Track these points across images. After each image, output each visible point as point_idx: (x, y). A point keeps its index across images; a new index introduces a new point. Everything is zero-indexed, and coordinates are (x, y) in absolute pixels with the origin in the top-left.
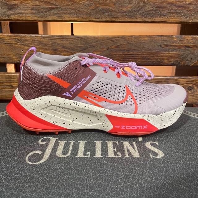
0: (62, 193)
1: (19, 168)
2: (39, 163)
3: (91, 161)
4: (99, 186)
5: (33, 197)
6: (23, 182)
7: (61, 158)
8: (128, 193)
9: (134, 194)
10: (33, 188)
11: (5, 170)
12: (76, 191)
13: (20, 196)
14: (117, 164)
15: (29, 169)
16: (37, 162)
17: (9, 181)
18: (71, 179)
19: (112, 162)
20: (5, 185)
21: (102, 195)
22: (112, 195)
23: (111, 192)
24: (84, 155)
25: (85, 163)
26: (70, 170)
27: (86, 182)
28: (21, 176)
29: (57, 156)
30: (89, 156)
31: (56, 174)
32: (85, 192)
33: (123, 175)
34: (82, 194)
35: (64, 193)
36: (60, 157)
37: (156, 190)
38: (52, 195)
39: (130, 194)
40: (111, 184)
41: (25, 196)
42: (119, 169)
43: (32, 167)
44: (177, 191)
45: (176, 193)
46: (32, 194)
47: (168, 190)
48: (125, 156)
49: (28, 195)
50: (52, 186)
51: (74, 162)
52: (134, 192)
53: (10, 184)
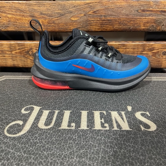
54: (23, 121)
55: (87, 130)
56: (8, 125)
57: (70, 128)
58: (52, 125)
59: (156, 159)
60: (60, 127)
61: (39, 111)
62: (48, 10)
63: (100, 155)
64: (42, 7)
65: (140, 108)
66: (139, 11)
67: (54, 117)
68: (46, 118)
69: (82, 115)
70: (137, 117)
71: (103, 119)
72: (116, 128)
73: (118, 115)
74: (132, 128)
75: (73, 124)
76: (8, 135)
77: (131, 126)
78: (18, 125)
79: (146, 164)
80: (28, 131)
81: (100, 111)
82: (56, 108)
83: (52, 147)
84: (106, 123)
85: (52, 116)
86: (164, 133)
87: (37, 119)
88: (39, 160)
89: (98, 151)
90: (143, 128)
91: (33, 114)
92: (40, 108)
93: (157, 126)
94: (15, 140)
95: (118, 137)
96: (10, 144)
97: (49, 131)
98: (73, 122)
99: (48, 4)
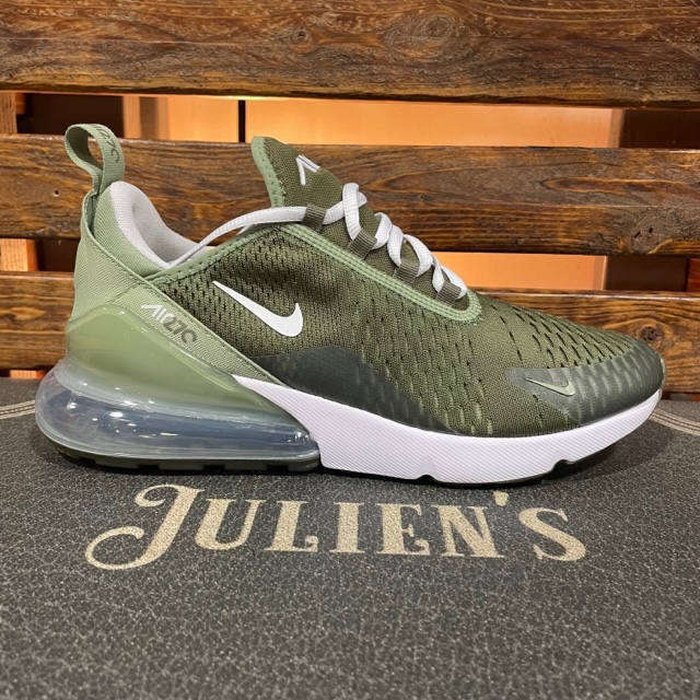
0: (210, 665)
1: (61, 580)
2: (131, 565)
3: (320, 564)
4: (344, 646)
5: (101, 674)
6: (70, 627)
7: (212, 552)
8: (451, 670)
9: (474, 677)
10: (104, 647)
11: (8, 586)
12: (260, 661)
13: (54, 670)
14: (415, 576)
15: (96, 585)
16: (126, 562)
17: (22, 620)
18: (244, 621)
19: (394, 571)
20: (4, 632)
21: (355, 676)
22: (392, 677)
23: (389, 667)
24: (295, 544)
25: (300, 572)
26: (242, 590)
27: (297, 631)
28: (63, 607)
29: (197, 546)
30: (314, 549)
31: (190, 602)
32: (291, 665)
33: (435, 611)
34: (281, 670)
35: (216, 666)
36: (207, 550)
37: (554, 664)
38: (173, 670)
39: (456, 674)
40: (389, 639)
41: (74, 670)
42: (422, 591)
43: (106, 579)
44: (631, 670)
45: (630, 675)
46: (98, 667)
47: (600, 665)
48: (444, 551)
49: (87, 668)
50: (172, 641)
51: (259, 567)
52: (475, 670)
53: (24, 629)
54: (144, 528)
55: (356, 554)
56: (95, 537)
57: (301, 550)
58: (240, 542)
59: (575, 633)
60: (270, 545)
61: (195, 499)
62: (228, 173)
63: (400, 622)
64: (205, 162)
65: (535, 497)
66: (548, 184)
67: (247, 519)
68: (220, 519)
69: (341, 514)
70: (524, 522)
71: (411, 525)
72: (452, 551)
73: (461, 515)
74: (506, 553)
75: (313, 540)
76: (98, 564)
77: (503, 547)
78: (130, 539)
79: (543, 646)
80: (163, 555)
81: (402, 502)
82: (252, 491)
83: (247, 598)
84: (419, 538)
85: (238, 516)
86: (606, 568)
87: (191, 523)
88: (207, 630)
89: (393, 610)
90: (540, 553)
91: (175, 507)
92: (198, 491)
93: (587, 548)
94: (125, 578)
95: (458, 576)
96: (110, 590)
97: (233, 557)
98: (312, 534)
99: (228, 153)
